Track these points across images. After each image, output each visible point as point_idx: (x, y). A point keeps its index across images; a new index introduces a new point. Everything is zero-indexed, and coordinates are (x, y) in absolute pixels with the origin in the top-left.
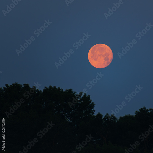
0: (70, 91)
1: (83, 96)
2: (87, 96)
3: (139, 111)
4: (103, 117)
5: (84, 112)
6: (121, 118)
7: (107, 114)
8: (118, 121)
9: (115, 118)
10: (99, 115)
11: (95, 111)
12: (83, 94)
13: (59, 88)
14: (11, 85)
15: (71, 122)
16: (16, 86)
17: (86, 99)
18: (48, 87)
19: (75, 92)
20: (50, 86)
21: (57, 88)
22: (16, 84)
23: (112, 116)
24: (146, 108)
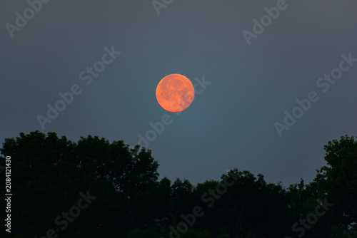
0: (120, 143)
1: (140, 151)
2: (146, 151)
3: (227, 174)
4: (172, 184)
5: (141, 176)
6: (199, 185)
7: (178, 180)
8: (194, 190)
9: (190, 186)
10: (166, 181)
11: (158, 175)
12: (140, 149)
13: (103, 139)
15: (122, 191)
16: (36, 136)
17: (146, 156)
18: (86, 137)
19: (128, 146)
20: (89, 136)
21: (100, 138)
22: (36, 133)
23: (186, 182)
24: (239, 170)
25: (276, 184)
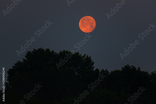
0: (77, 53)
1: (86, 57)
2: (89, 57)
3: (124, 67)
4: (100, 71)
5: (87, 68)
6: (112, 72)
7: (103, 69)
8: (110, 74)
9: (108, 72)
10: (97, 70)
11: (94, 67)
12: (86, 56)
14: (37, 49)
15: (78, 74)
16: (41, 50)
17: (89, 59)
18: (62, 51)
19: (81, 54)
20: (64, 50)
22: (41, 49)
23: (106, 70)
24: (129, 65)
25: (146, 71)
